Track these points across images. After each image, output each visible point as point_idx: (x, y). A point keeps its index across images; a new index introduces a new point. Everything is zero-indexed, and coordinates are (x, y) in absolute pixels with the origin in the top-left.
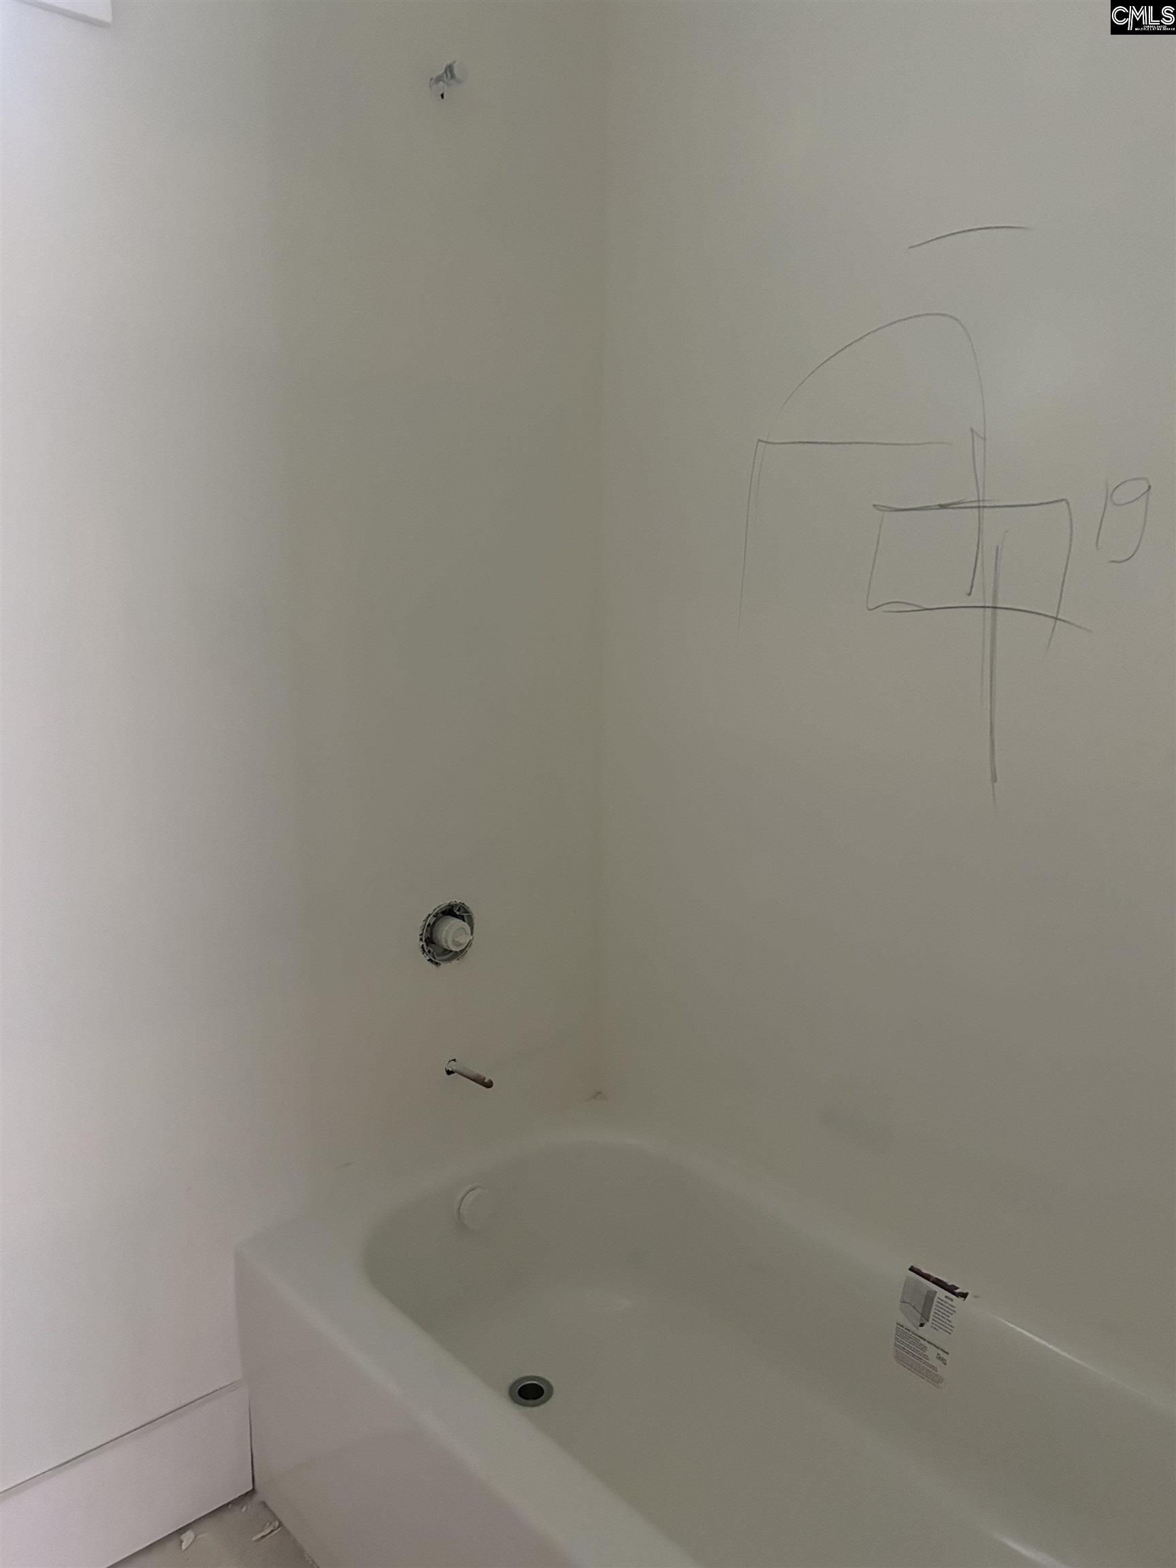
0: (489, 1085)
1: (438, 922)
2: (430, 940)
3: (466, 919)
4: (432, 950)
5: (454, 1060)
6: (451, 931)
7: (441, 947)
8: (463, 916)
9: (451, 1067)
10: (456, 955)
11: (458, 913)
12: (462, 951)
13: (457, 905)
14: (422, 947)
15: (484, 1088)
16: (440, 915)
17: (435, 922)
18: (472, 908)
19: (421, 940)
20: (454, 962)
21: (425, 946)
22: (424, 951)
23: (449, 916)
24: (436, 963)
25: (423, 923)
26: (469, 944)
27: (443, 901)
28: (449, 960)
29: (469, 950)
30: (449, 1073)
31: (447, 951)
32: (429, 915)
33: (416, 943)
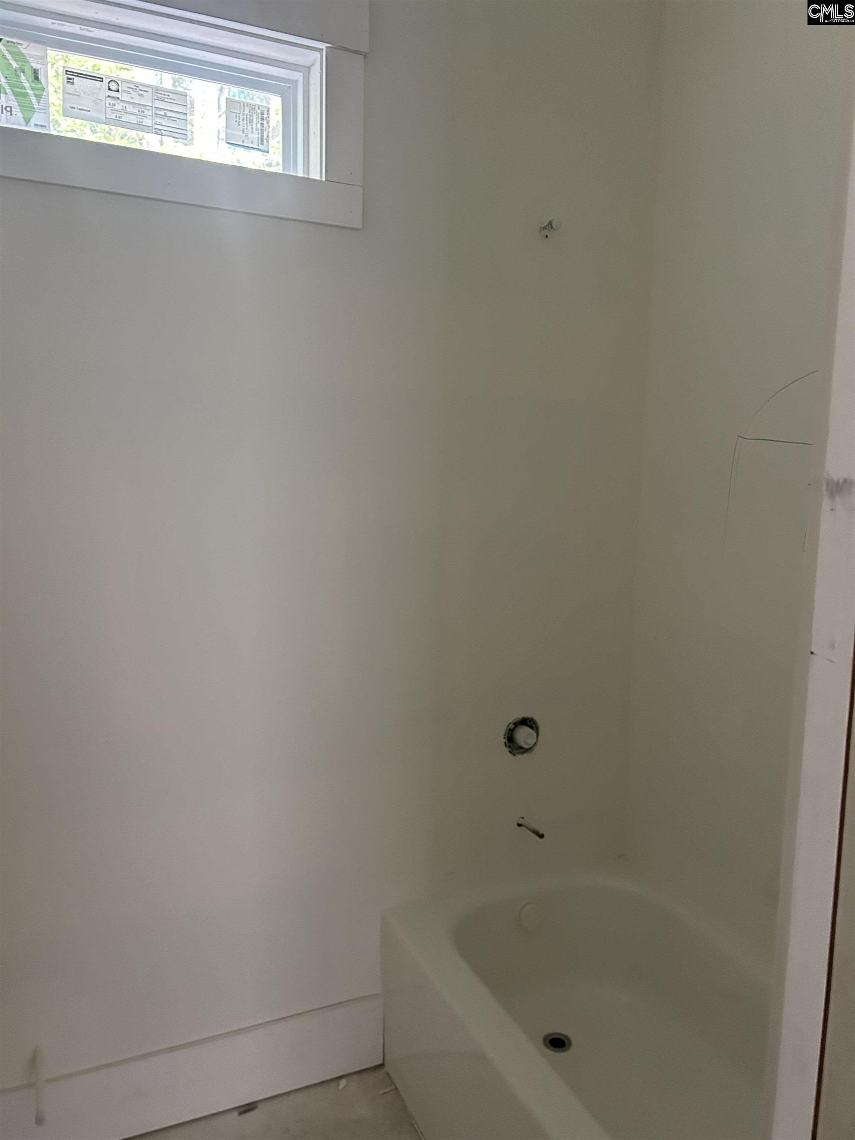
0: (542, 836)
1: (516, 729)
2: (510, 739)
3: (535, 728)
4: (511, 746)
5: (523, 818)
6: (524, 735)
7: (517, 744)
8: (533, 727)
9: (521, 822)
10: (526, 751)
11: (529, 724)
12: (530, 748)
13: (528, 718)
14: (505, 743)
15: (537, 838)
16: (518, 724)
17: (514, 729)
18: (539, 722)
19: (504, 738)
20: (525, 755)
21: (507, 742)
22: (506, 745)
23: (521, 726)
24: (514, 754)
25: (505, 728)
26: (535, 744)
27: (520, 716)
28: (520, 753)
29: (536, 749)
30: (519, 825)
31: (521, 748)
32: (510, 723)
33: (501, 740)
